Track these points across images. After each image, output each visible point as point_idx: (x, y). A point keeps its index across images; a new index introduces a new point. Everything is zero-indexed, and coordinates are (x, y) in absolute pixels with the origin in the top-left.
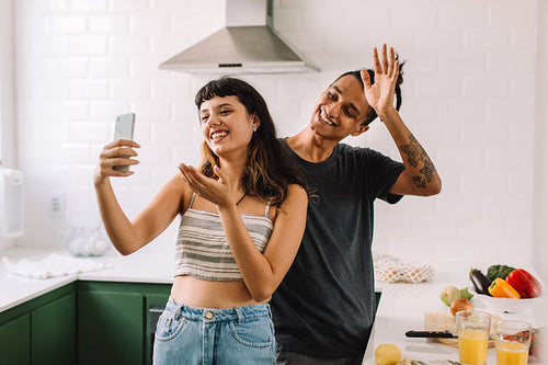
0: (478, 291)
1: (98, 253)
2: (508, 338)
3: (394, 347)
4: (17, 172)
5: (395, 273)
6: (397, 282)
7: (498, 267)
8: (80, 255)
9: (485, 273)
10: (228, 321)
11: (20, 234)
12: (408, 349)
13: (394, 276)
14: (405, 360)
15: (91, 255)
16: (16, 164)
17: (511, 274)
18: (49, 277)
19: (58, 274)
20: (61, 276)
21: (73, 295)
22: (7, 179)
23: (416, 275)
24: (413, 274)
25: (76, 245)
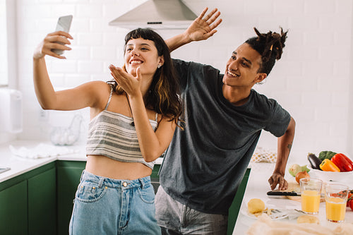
0: (313, 167)
1: (70, 143)
2: (334, 195)
3: (260, 201)
4: (19, 92)
5: (259, 156)
6: (261, 162)
7: (326, 152)
8: (58, 145)
9: (318, 156)
10: (137, 188)
11: (20, 131)
12: (268, 202)
13: (259, 158)
14: (267, 209)
15: (66, 145)
16: (17, 87)
17: (334, 157)
18: (39, 158)
19: (45, 156)
20: (47, 157)
21: (54, 169)
22: (12, 96)
23: (273, 157)
24: (271, 157)
25: (56, 138)
